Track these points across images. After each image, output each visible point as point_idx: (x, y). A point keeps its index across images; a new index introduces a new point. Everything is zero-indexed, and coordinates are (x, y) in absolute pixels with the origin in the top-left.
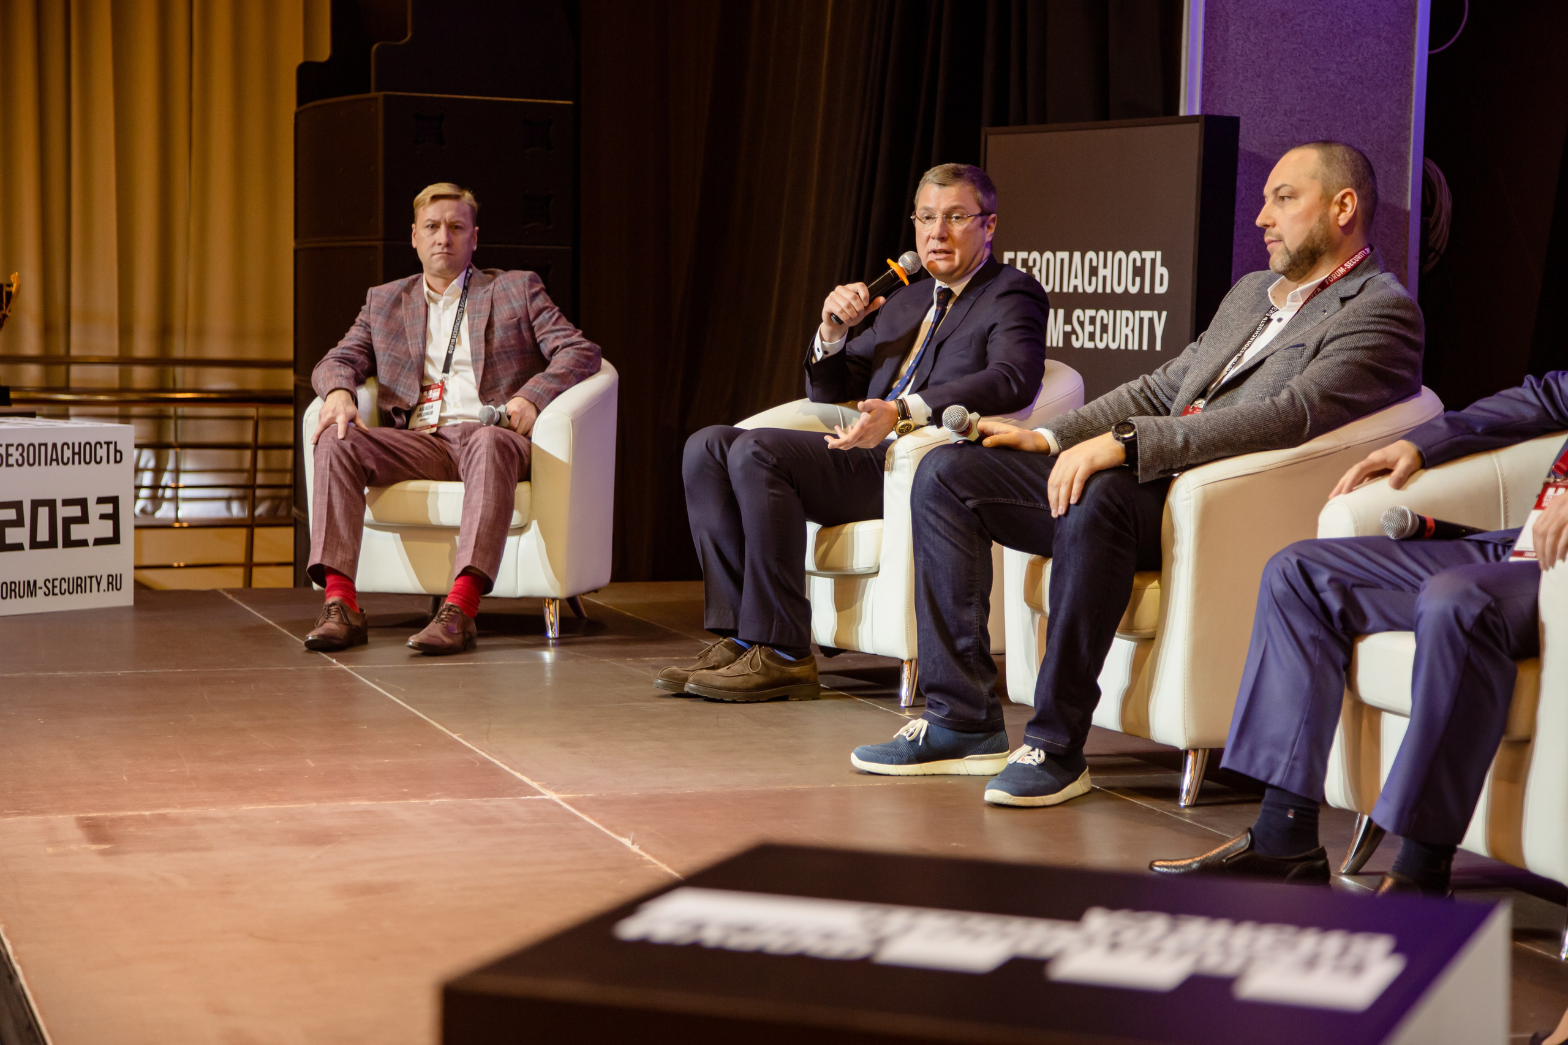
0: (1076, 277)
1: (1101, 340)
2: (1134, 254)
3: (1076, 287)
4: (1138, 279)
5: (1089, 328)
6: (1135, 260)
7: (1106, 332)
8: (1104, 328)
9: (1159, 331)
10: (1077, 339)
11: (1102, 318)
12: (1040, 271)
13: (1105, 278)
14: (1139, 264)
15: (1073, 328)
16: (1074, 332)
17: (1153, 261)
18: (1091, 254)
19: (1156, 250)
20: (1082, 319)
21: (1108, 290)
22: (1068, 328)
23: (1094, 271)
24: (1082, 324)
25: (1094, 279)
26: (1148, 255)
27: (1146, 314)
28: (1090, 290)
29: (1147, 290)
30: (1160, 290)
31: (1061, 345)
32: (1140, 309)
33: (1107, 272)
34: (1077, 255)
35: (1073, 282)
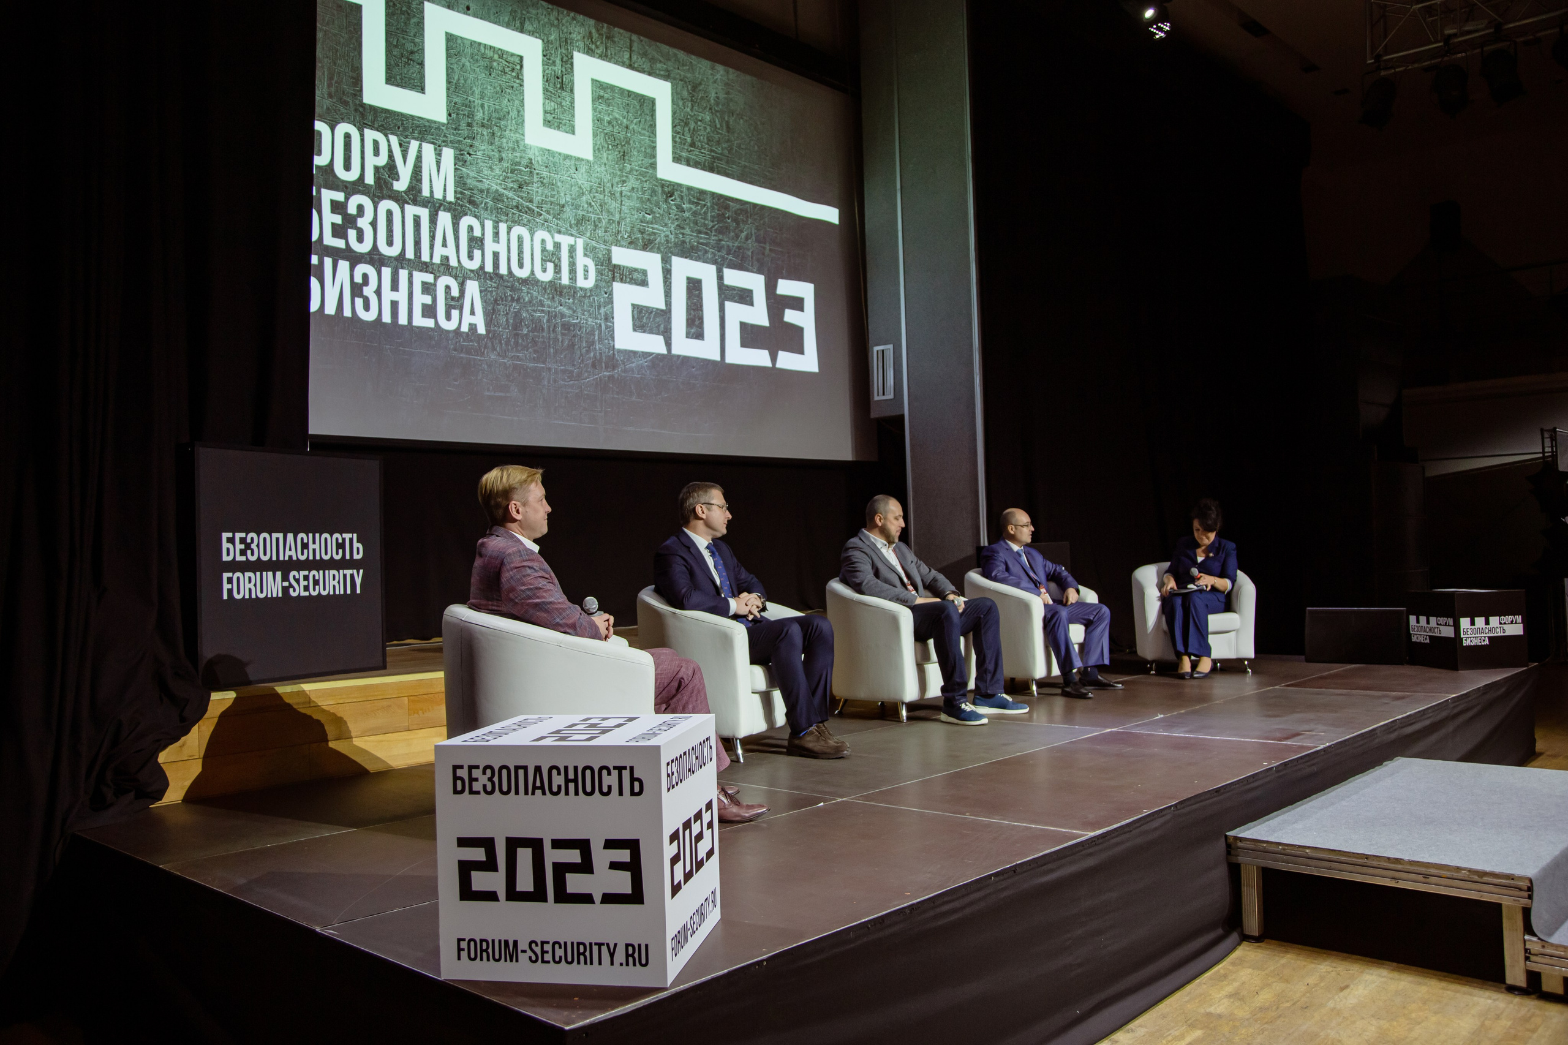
0: (290, 550)
1: (314, 590)
2: (336, 535)
3: (290, 557)
4: (340, 551)
5: (303, 583)
6: (337, 539)
7: (319, 584)
8: (316, 582)
9: (358, 581)
10: (294, 591)
11: (314, 576)
12: (258, 546)
13: (314, 550)
14: (340, 541)
15: (290, 583)
16: (291, 586)
17: (351, 540)
18: (301, 535)
19: (353, 533)
20: (297, 577)
21: (318, 558)
22: (286, 584)
23: (305, 546)
24: (298, 581)
25: (306, 551)
26: (347, 536)
27: (348, 572)
28: (303, 558)
29: (348, 557)
30: (356, 557)
31: (280, 595)
32: (343, 569)
33: (317, 547)
34: (290, 536)
35: (288, 553)
